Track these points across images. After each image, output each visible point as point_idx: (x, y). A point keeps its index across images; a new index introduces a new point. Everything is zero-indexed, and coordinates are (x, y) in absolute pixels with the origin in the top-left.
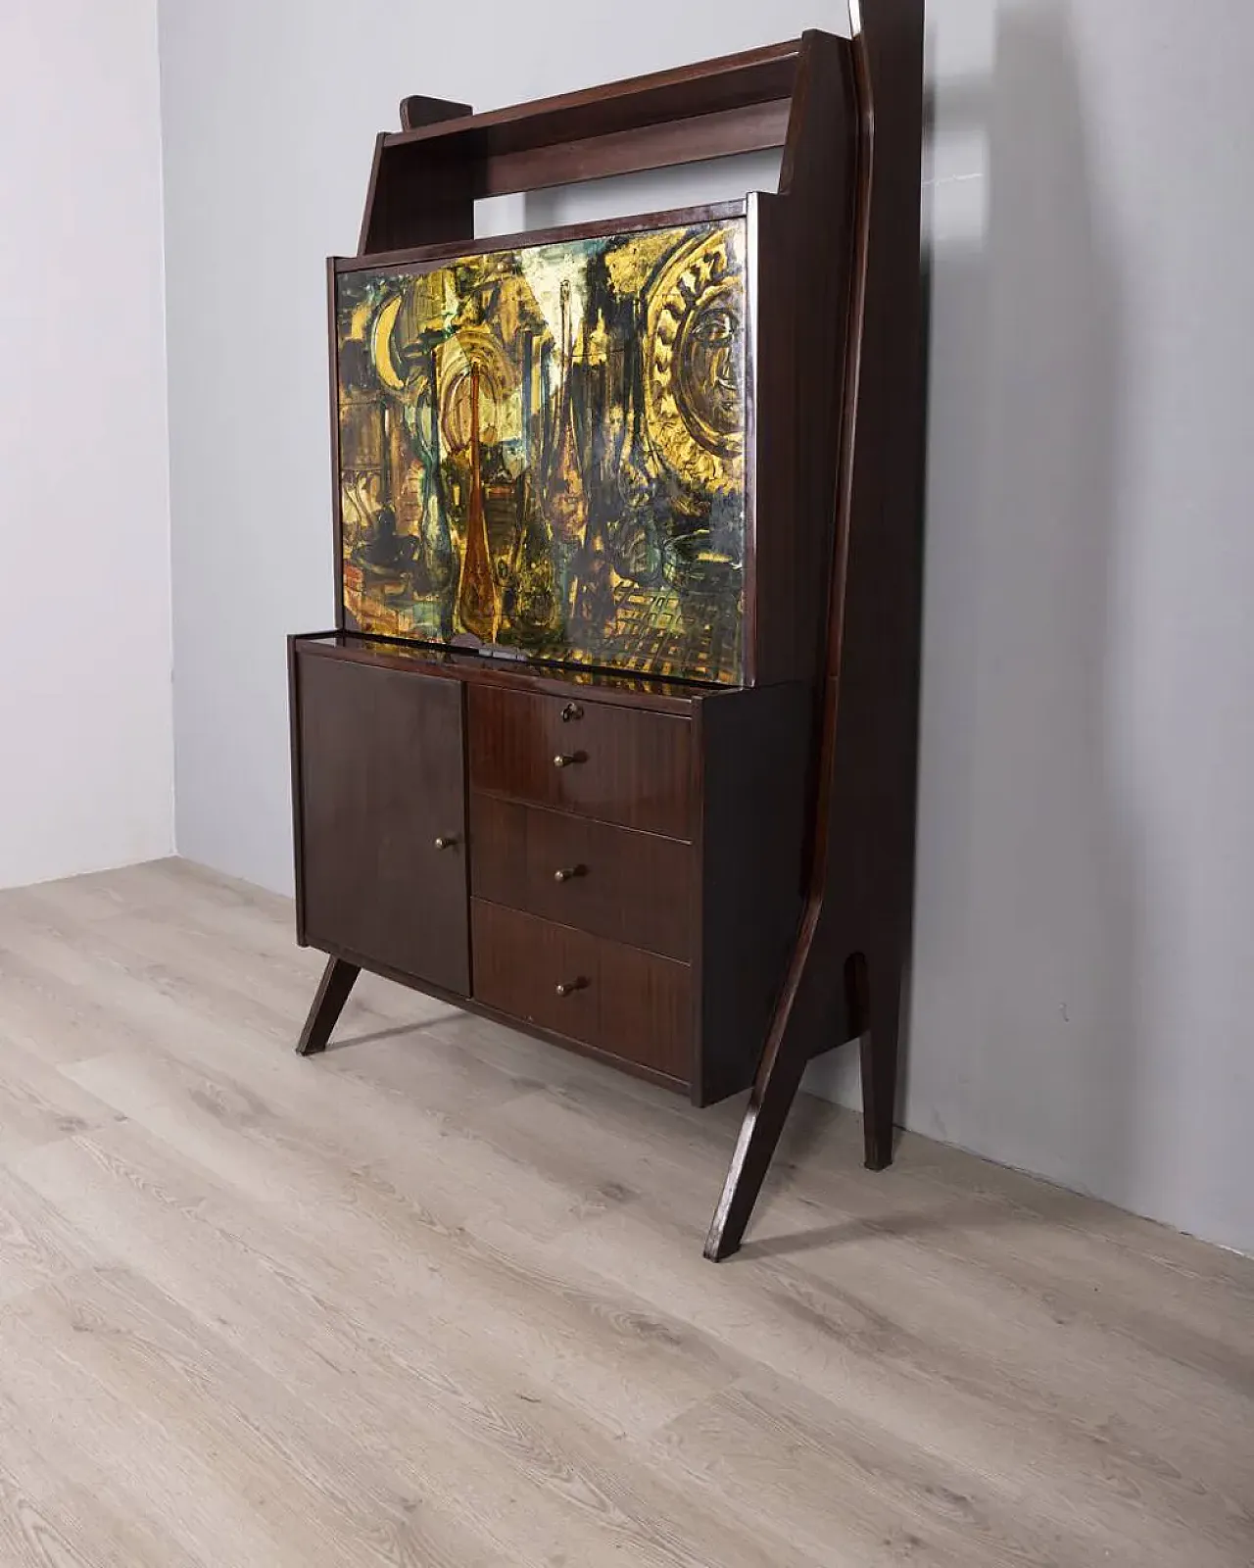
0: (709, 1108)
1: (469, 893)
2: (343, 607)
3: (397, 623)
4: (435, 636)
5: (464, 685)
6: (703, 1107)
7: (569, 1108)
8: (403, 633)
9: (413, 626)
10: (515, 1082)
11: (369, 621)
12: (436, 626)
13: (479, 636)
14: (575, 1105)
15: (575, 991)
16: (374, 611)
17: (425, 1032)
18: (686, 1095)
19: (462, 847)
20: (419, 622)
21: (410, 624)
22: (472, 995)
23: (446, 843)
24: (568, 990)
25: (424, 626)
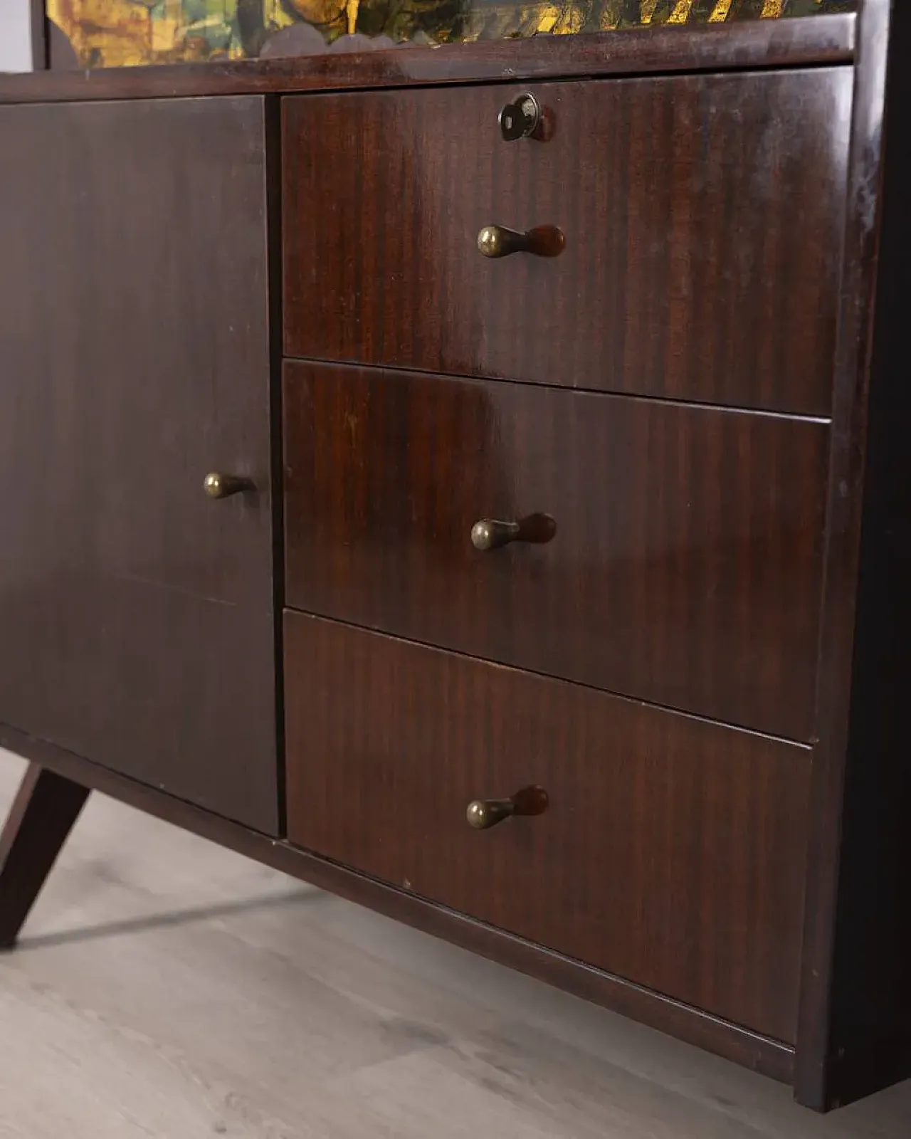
0: (839, 1113)
1: (279, 603)
2: (47, 21)
3: (150, 34)
4: (227, 47)
5: (273, 101)
6: (826, 1108)
7: (490, 1085)
8: (162, 55)
9: (183, 31)
10: (387, 1029)
11: (96, 41)
12: (228, 23)
13: (317, 25)
14: (508, 1080)
15: (508, 819)
16: (105, 17)
17: (216, 924)
18: (781, 1077)
19: (266, 498)
20: (194, 21)
21: (176, 30)
22: (283, 833)
23: (230, 487)
24: (494, 817)
25: (205, 29)
